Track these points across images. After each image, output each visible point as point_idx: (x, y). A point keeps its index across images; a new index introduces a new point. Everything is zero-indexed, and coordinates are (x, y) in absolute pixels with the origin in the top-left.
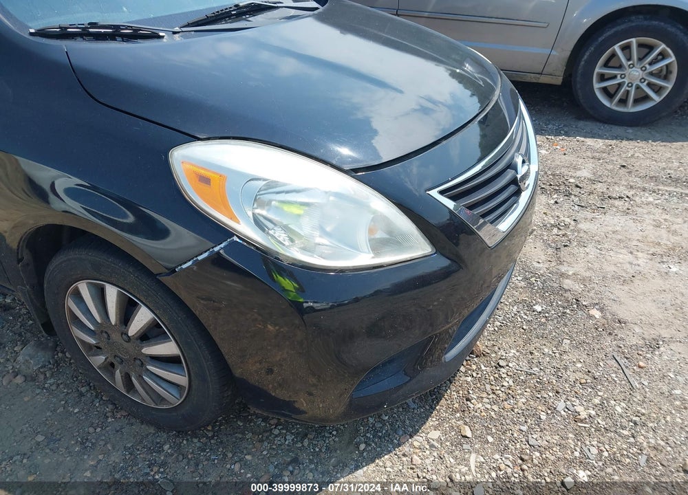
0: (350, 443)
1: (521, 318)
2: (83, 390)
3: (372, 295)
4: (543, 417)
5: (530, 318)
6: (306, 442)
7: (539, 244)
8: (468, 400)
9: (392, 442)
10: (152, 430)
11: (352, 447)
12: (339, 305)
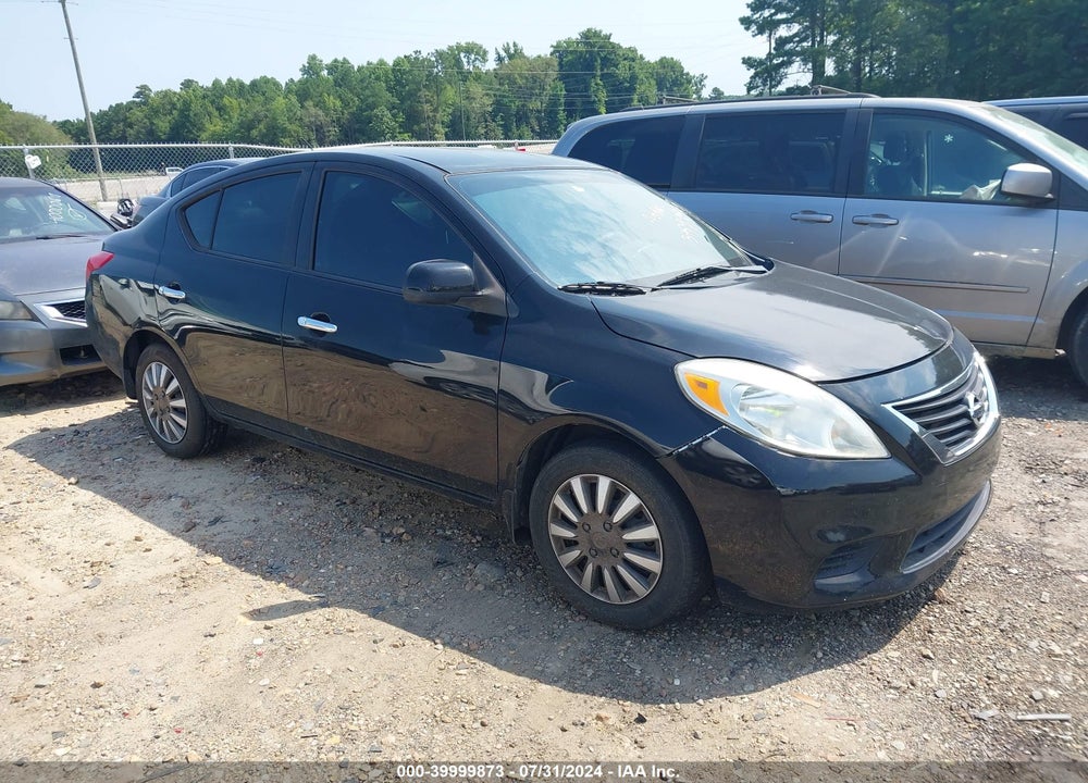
0: (807, 652)
1: (993, 577)
2: (539, 600)
3: (827, 490)
4: (1014, 651)
5: (1003, 578)
6: (763, 649)
7: (1019, 518)
8: (930, 632)
9: (850, 656)
10: (611, 631)
11: (808, 655)
12: (800, 494)
